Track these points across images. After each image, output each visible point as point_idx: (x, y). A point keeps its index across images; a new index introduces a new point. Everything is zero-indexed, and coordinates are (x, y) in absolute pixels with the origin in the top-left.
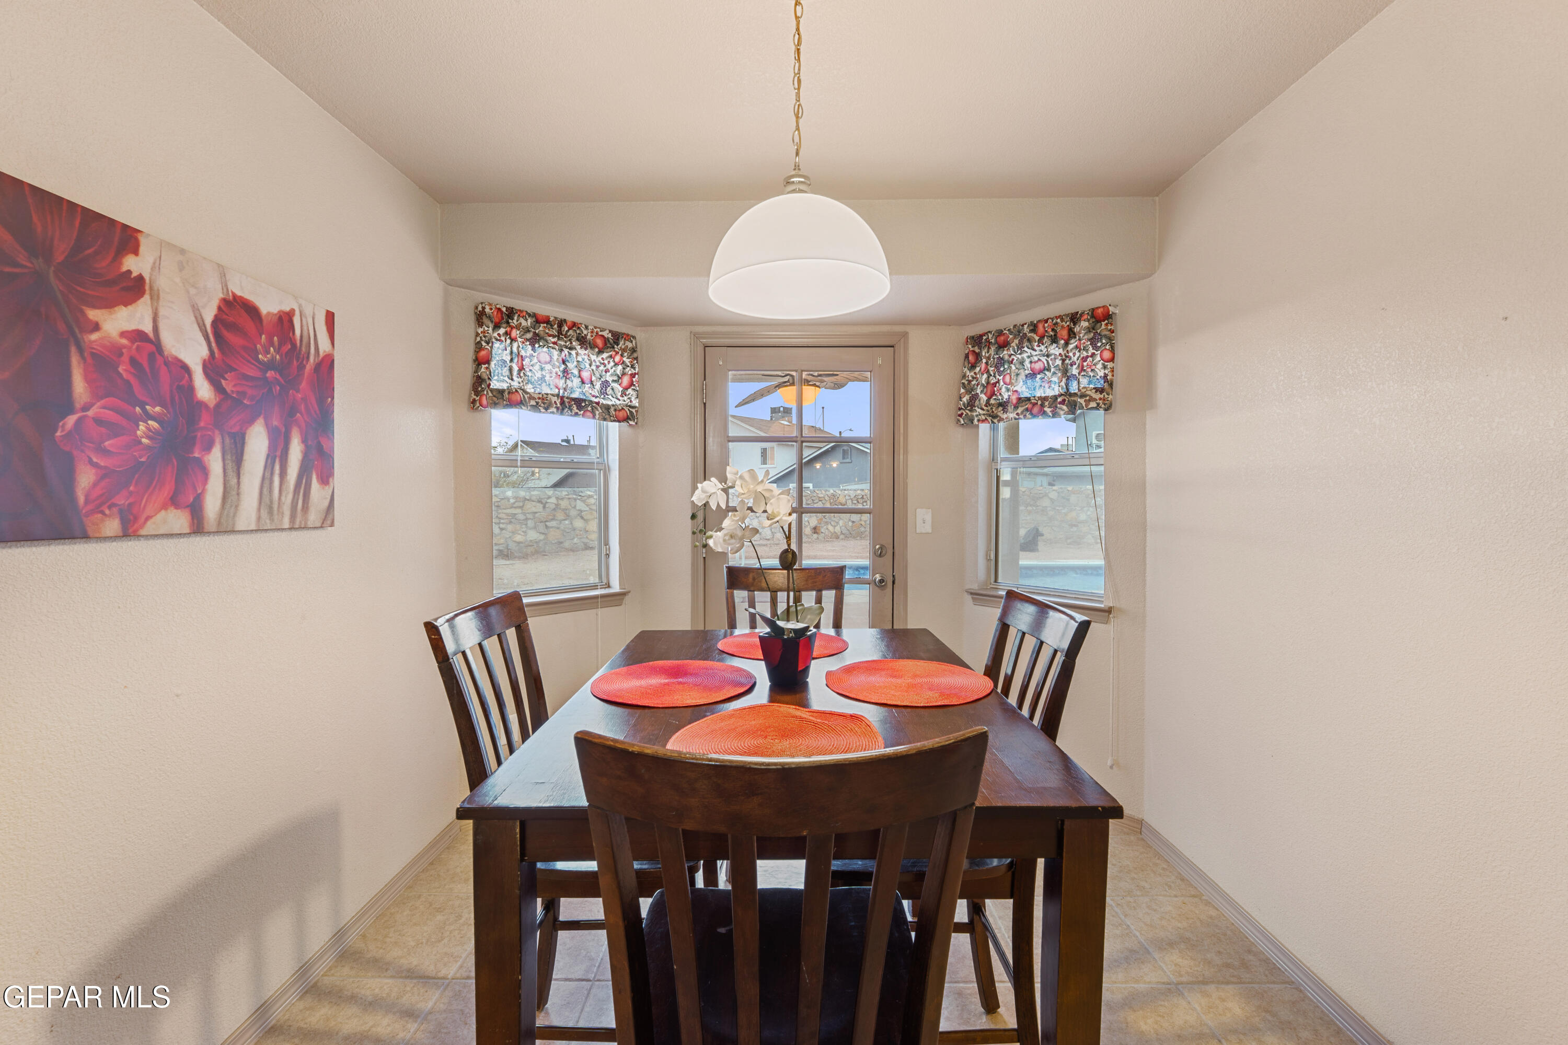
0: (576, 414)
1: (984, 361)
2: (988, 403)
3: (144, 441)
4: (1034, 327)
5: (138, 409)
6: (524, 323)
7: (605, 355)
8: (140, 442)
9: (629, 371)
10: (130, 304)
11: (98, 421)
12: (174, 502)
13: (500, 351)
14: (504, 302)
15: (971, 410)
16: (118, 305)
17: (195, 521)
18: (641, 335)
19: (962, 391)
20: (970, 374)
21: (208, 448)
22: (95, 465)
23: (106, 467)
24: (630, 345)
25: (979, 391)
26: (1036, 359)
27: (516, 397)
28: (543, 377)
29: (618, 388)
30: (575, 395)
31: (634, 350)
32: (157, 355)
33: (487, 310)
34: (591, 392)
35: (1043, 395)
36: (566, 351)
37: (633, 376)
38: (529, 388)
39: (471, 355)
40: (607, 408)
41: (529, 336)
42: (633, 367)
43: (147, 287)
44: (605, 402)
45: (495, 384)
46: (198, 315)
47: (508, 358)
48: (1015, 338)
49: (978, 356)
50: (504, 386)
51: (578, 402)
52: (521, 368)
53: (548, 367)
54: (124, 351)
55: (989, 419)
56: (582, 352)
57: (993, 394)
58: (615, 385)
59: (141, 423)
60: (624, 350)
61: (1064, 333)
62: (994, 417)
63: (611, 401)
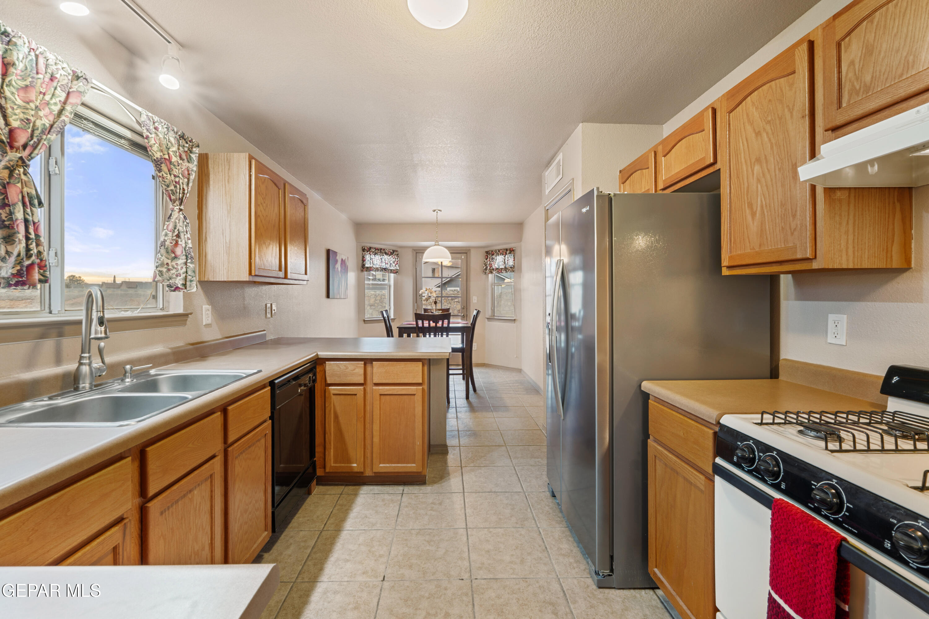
0: (384, 272)
1: (489, 258)
2: (490, 269)
4: (498, 251)
6: (373, 250)
7: (391, 256)
9: (397, 260)
13: (368, 257)
14: (369, 245)
15: (485, 271)
18: (400, 251)
19: (484, 266)
20: (486, 261)
24: (396, 253)
25: (488, 266)
26: (499, 259)
27: (372, 269)
28: (377, 263)
29: (394, 265)
30: (384, 267)
31: (398, 255)
33: (365, 247)
34: (388, 266)
35: (502, 268)
36: (382, 256)
38: (374, 266)
39: (361, 259)
40: (391, 270)
41: (374, 253)
45: (366, 266)
47: (369, 259)
48: (495, 253)
49: (487, 256)
50: (369, 266)
51: (385, 269)
52: (372, 261)
53: (378, 261)
56: (386, 256)
57: (491, 267)
60: (395, 255)
61: (505, 253)
62: (491, 272)
63: (392, 268)
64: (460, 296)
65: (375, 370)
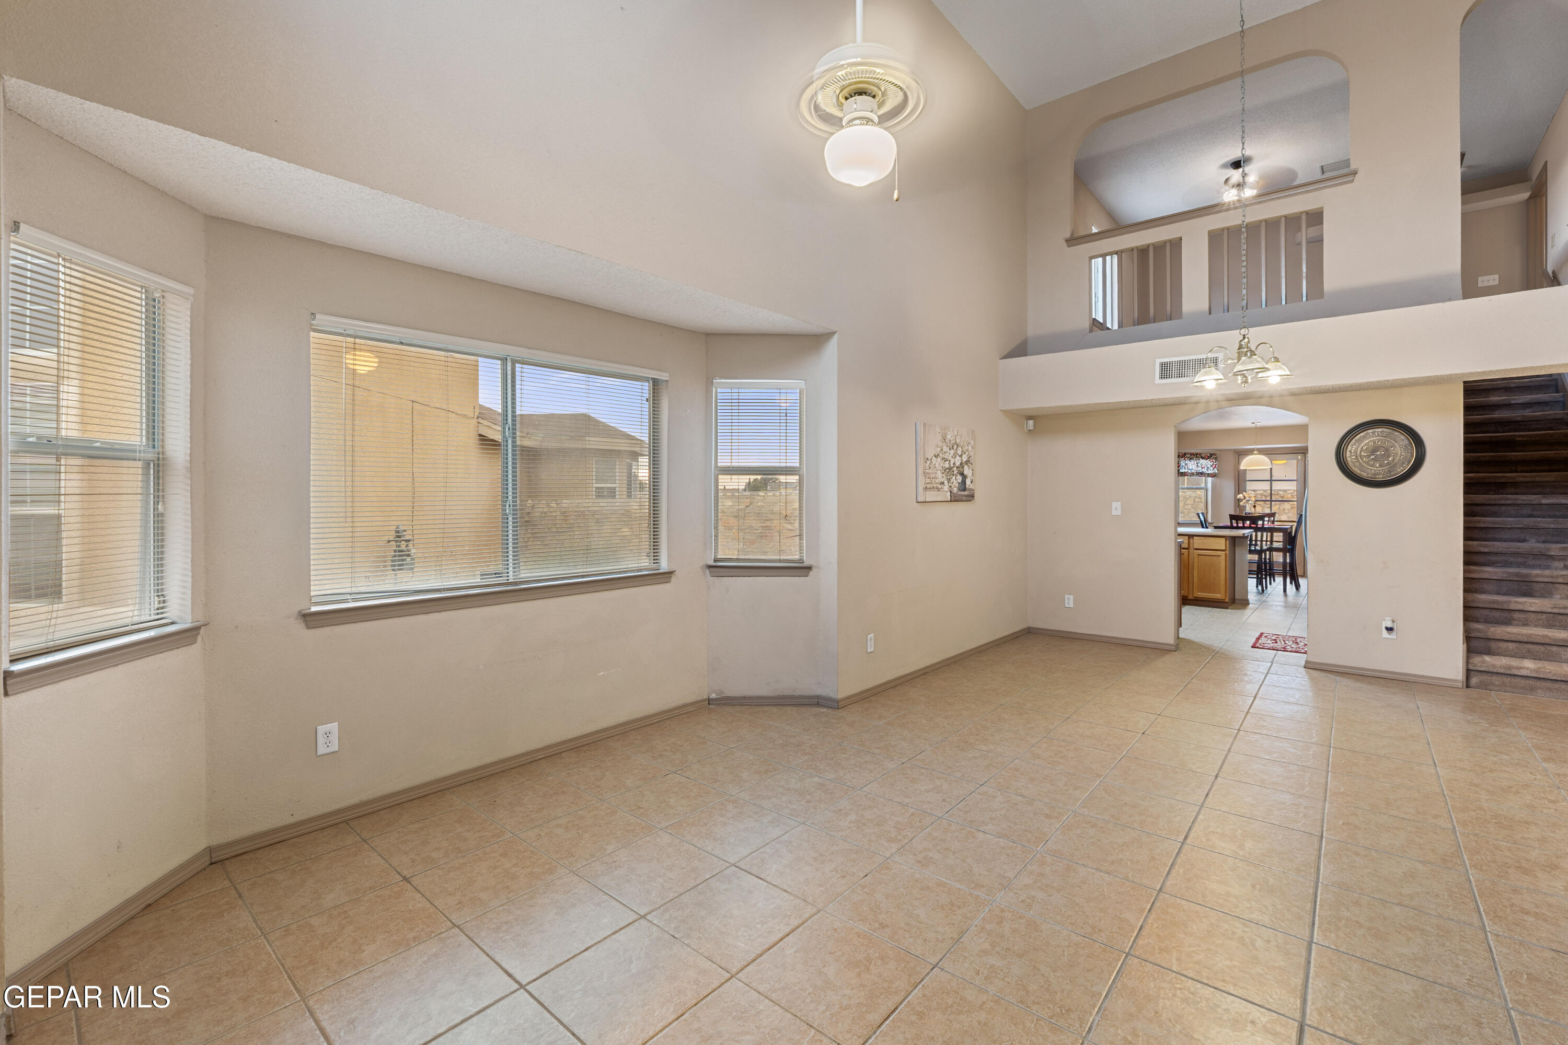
0: (1201, 476)
6: (1189, 456)
7: (1208, 460)
9: (1215, 464)
13: (1183, 463)
14: (1186, 452)
18: (1217, 453)
24: (1216, 456)
27: (1188, 474)
28: (1193, 468)
29: (1212, 468)
31: (1216, 458)
33: (1180, 453)
34: (1205, 470)
36: (1199, 461)
38: (1190, 471)
40: (1208, 474)
41: (1190, 459)
42: (1216, 462)
45: (1182, 471)
47: (1186, 465)
50: (1184, 471)
51: (1201, 473)
52: (1188, 467)
53: (1194, 466)
56: (1202, 461)
60: (1214, 458)
63: (1210, 472)
64: (1295, 500)
65: (1195, 541)
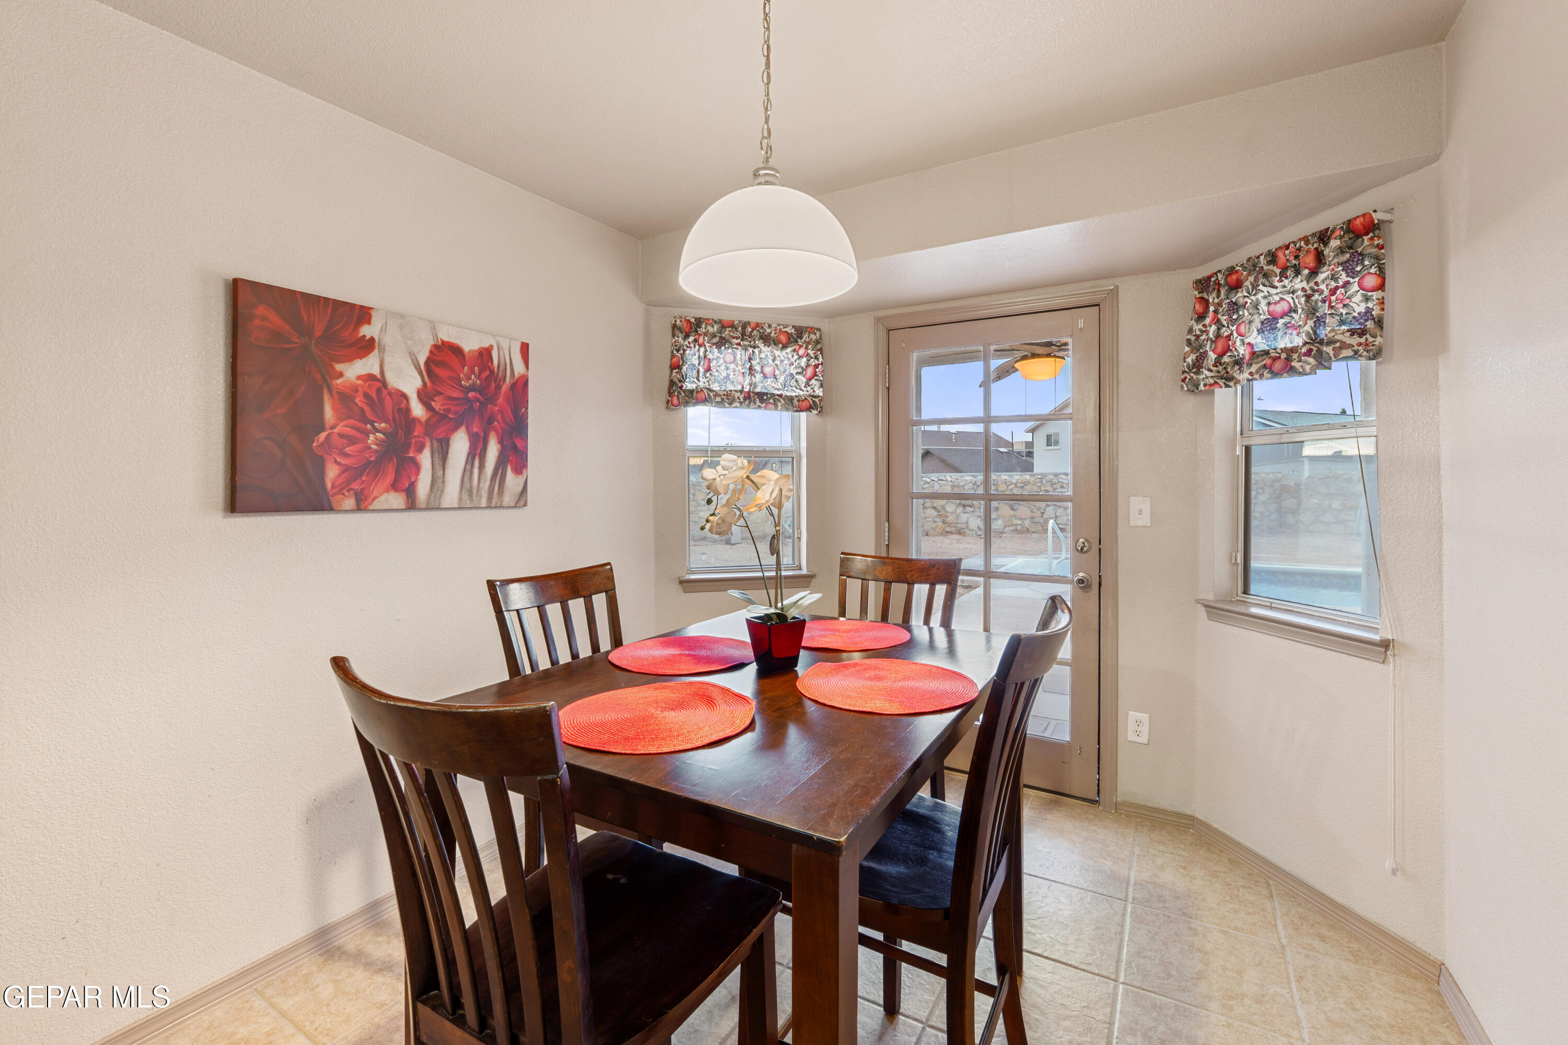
0: (759, 406)
1: (1212, 308)
2: (1217, 362)
3: (374, 447)
4: (1272, 258)
5: (369, 426)
6: (710, 329)
7: (789, 350)
8: (370, 448)
9: (813, 362)
10: (364, 357)
11: (341, 435)
12: (395, 487)
13: (693, 356)
14: (693, 313)
15: (1196, 373)
16: (356, 359)
17: (410, 501)
18: (826, 326)
19: (1187, 349)
20: (1197, 327)
21: (420, 449)
22: (338, 464)
23: (346, 465)
24: (813, 337)
25: (1208, 349)
26: (1277, 298)
27: (704, 396)
28: (728, 375)
29: (802, 379)
30: (759, 390)
31: (818, 342)
32: (383, 389)
33: (678, 323)
34: (774, 386)
35: (1289, 345)
36: (751, 350)
37: (816, 366)
38: (715, 387)
39: (667, 362)
40: (790, 399)
41: (715, 340)
42: (816, 358)
43: (376, 345)
44: (788, 394)
45: (689, 386)
46: (415, 360)
47: (699, 362)
48: (1249, 274)
49: (1205, 303)
50: (694, 386)
51: (761, 395)
52: (708, 369)
53: (732, 366)
54: (359, 388)
55: (1221, 382)
56: (765, 349)
57: (1227, 349)
58: (799, 377)
59: (371, 435)
60: (808, 343)
61: (1310, 260)
62: (1228, 379)
63: (795, 392)
64: (1069, 492)
